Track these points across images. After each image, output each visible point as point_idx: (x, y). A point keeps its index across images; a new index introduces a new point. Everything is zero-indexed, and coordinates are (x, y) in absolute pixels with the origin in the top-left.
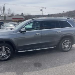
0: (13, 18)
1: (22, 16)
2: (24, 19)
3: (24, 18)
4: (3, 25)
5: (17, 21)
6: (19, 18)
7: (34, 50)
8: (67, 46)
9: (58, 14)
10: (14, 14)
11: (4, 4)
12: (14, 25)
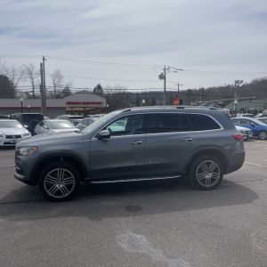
0: (68, 103)
1: (96, 96)
2: (105, 105)
3: (104, 101)
4: (42, 124)
5: (82, 112)
6: (88, 103)
7: (129, 180)
8: (209, 176)
9: (222, 88)
10: (73, 90)
11: (44, 59)
12: (76, 124)
